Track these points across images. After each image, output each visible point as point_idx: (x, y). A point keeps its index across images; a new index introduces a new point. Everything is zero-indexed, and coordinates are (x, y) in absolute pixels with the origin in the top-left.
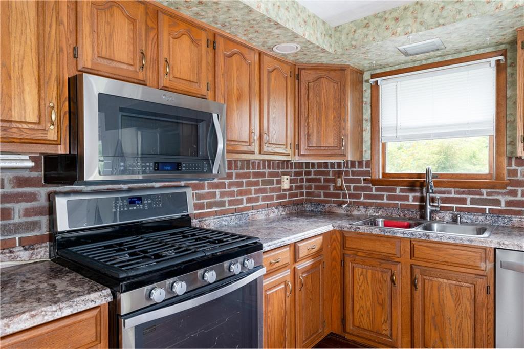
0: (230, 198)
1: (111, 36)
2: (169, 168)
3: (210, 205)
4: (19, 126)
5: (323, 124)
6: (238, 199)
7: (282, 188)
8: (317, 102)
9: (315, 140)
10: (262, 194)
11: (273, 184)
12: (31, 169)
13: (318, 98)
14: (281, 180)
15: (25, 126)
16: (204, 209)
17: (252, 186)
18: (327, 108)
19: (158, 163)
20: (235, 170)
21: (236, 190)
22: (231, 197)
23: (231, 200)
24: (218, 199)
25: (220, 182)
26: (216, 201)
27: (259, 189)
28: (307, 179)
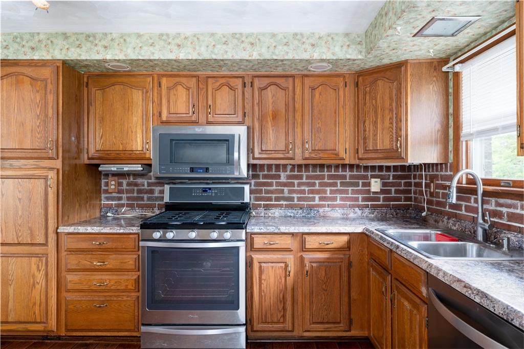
0: (299, 196)
1: (176, 101)
2: (202, 171)
3: (277, 199)
4: (136, 152)
5: (379, 127)
6: (309, 197)
7: (372, 191)
8: (373, 105)
9: (371, 144)
10: (340, 194)
11: (359, 186)
12: (142, 171)
13: (374, 101)
14: (370, 182)
15: (138, 152)
16: (272, 201)
17: (327, 187)
18: (383, 110)
19: (192, 168)
20: (305, 172)
21: (307, 189)
22: (300, 194)
23: (301, 197)
24: (286, 194)
25: (288, 182)
26: (284, 197)
27: (337, 190)
28: (415, 183)
